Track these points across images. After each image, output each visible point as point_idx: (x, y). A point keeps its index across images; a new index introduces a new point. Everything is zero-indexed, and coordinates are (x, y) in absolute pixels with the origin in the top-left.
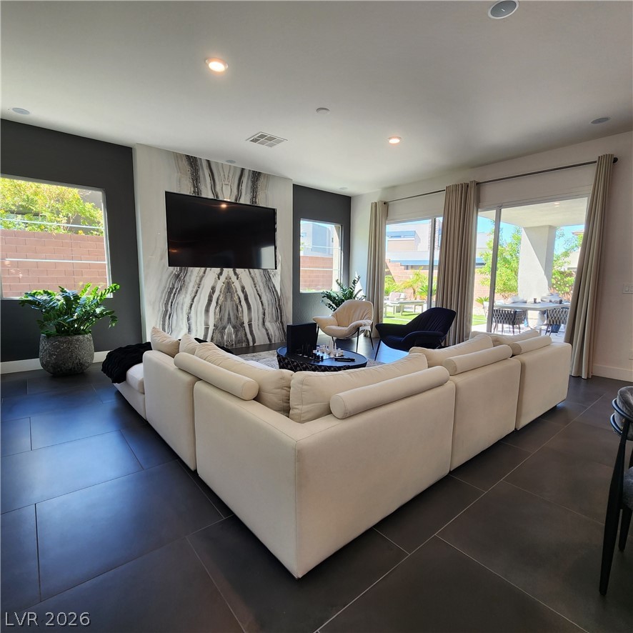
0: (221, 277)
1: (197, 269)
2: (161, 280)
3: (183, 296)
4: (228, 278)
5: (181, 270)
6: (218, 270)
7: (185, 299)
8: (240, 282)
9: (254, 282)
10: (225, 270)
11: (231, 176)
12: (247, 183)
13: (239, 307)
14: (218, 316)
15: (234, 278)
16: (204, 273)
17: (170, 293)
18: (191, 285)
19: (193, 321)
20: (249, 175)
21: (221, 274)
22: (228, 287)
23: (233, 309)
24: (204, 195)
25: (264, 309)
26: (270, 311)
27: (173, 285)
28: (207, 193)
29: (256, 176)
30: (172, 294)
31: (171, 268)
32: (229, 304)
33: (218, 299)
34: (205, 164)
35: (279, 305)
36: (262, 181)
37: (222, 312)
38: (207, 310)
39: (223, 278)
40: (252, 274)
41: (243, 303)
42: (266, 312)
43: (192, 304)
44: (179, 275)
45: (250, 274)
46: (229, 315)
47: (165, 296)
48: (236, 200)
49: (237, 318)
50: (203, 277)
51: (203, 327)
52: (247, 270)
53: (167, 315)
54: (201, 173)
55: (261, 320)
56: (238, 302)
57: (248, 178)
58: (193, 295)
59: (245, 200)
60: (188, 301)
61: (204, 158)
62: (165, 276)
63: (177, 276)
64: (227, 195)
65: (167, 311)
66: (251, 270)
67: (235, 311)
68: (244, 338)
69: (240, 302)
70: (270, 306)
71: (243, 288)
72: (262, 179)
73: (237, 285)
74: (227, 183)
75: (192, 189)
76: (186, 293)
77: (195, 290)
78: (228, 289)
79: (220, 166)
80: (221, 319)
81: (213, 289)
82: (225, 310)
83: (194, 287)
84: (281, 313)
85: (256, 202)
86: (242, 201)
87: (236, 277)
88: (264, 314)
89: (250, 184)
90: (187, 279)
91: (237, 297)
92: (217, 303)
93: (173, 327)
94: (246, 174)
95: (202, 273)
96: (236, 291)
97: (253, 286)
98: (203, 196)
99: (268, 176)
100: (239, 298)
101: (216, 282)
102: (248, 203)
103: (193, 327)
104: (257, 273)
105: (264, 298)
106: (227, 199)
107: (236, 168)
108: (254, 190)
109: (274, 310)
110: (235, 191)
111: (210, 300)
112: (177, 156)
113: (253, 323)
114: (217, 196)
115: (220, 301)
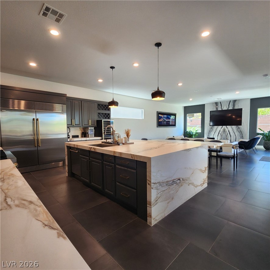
1: (216, 126)
2: (208, 129)
4: (224, 128)
6: (222, 126)
10: (224, 126)
11: (227, 103)
13: (227, 136)
15: (226, 128)
16: (218, 127)
18: (214, 130)
21: (222, 127)
22: (224, 131)
25: (236, 137)
26: (238, 137)
27: (210, 130)
28: (220, 109)
29: (235, 101)
30: (210, 132)
32: (224, 135)
34: (219, 103)
35: (242, 136)
36: (236, 103)
38: (218, 136)
39: (223, 128)
41: (229, 134)
46: (224, 137)
47: (208, 132)
48: (228, 109)
52: (230, 126)
54: (218, 105)
55: (235, 140)
56: (227, 134)
58: (215, 132)
59: (231, 108)
60: (213, 133)
63: (211, 128)
64: (225, 108)
66: (232, 126)
70: (238, 136)
71: (229, 131)
72: (237, 101)
73: (227, 130)
74: (225, 105)
75: (216, 109)
79: (224, 102)
80: (221, 138)
81: (220, 131)
85: (234, 108)
89: (232, 104)
90: (213, 128)
94: (231, 102)
96: (227, 132)
97: (232, 130)
98: (219, 110)
99: (239, 100)
101: (221, 129)
104: (234, 127)
105: (236, 134)
106: (225, 109)
107: (228, 101)
108: (234, 105)
109: (240, 138)
110: (228, 107)
111: (219, 133)
112: (213, 103)
113: (232, 140)
114: (222, 109)
115: (221, 134)
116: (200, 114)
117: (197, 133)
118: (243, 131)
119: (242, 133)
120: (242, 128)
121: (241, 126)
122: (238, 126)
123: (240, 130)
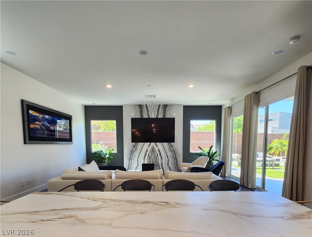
0: (150, 146)
1: (141, 143)
4: (153, 146)
5: (135, 144)
6: (149, 143)
7: (136, 153)
8: (158, 148)
10: (152, 143)
11: (155, 108)
12: (161, 110)
13: (157, 158)
14: (148, 161)
15: (155, 146)
16: (144, 144)
18: (139, 149)
19: (139, 162)
20: (162, 107)
21: (150, 145)
22: (153, 150)
23: (155, 159)
25: (168, 159)
26: (171, 160)
27: (133, 149)
28: (145, 116)
29: (165, 106)
30: (132, 152)
31: (132, 143)
32: (153, 156)
34: (145, 106)
35: (176, 158)
36: (168, 108)
37: (150, 159)
39: (151, 146)
40: (163, 145)
41: (159, 156)
42: (169, 161)
43: (139, 156)
45: (162, 144)
46: (153, 160)
47: (130, 152)
48: (157, 117)
49: (156, 161)
53: (130, 159)
54: (143, 110)
55: (167, 164)
56: (157, 155)
57: (162, 108)
58: (139, 152)
59: (161, 116)
60: (137, 155)
61: (144, 104)
62: (130, 146)
63: (134, 146)
64: (153, 116)
65: (130, 157)
66: (163, 143)
67: (156, 159)
69: (158, 156)
70: (171, 158)
71: (159, 150)
72: (168, 107)
73: (156, 149)
74: (153, 111)
75: (140, 116)
76: (137, 151)
77: (140, 151)
79: (151, 106)
80: (150, 162)
81: (147, 151)
84: (177, 161)
85: (165, 117)
86: (159, 117)
89: (163, 110)
90: (137, 147)
91: (156, 154)
93: (132, 163)
94: (161, 106)
95: (143, 145)
96: (156, 151)
97: (163, 149)
98: (144, 117)
99: (171, 105)
101: (148, 148)
102: (162, 117)
103: (139, 164)
104: (165, 144)
105: (168, 154)
106: (153, 117)
107: (156, 105)
108: (164, 112)
109: (173, 160)
110: (156, 114)
111: (146, 154)
112: (135, 106)
113: (163, 164)
114: (149, 117)
115: (149, 155)
116: (114, 122)
118: (176, 148)
119: (176, 152)
120: (176, 146)
121: (174, 143)
122: (170, 144)
123: (173, 149)
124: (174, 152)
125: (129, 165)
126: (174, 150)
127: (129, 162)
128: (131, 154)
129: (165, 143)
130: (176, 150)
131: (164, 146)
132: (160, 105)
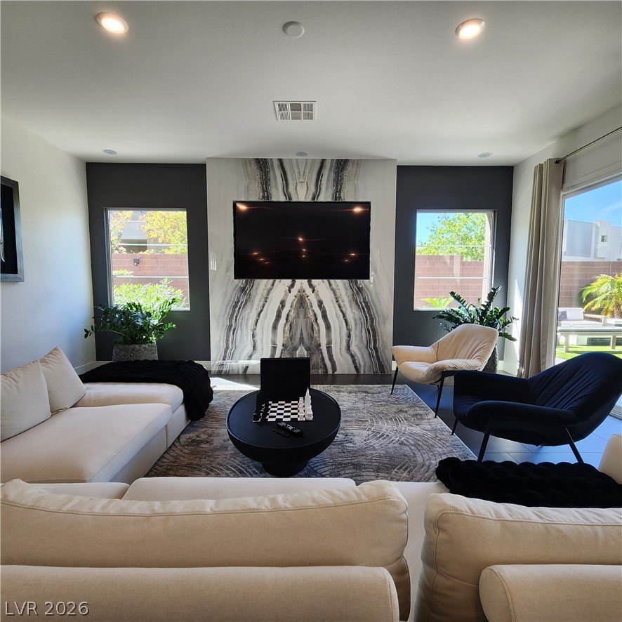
0: (292, 290)
1: (264, 281)
2: (226, 294)
3: (249, 310)
4: (302, 291)
5: (247, 283)
6: (289, 282)
7: (250, 314)
8: (317, 295)
9: (335, 295)
10: (298, 282)
11: (307, 171)
12: (329, 176)
13: (315, 326)
14: (287, 335)
15: (308, 291)
16: (273, 285)
17: (235, 307)
18: (258, 298)
19: (258, 338)
20: (331, 166)
21: (292, 286)
22: (302, 301)
23: (307, 329)
24: (274, 199)
25: (349, 330)
26: (358, 332)
27: (239, 299)
28: (278, 196)
29: (341, 165)
30: (237, 307)
31: (237, 281)
32: (301, 321)
33: (288, 315)
34: (276, 164)
35: (372, 326)
37: (293, 330)
38: (275, 327)
39: (295, 291)
40: (334, 286)
41: (320, 320)
42: (353, 333)
43: (257, 320)
44: (244, 288)
45: (330, 285)
46: (302, 334)
47: (229, 310)
48: (314, 198)
49: (312, 338)
50: (271, 289)
51: (270, 346)
52: (326, 281)
53: (231, 329)
54: (271, 175)
55: (344, 344)
56: (313, 319)
57: (330, 170)
58: (259, 310)
59: (326, 196)
60: (253, 316)
61: (275, 157)
62: (230, 289)
63: (243, 290)
64: (302, 194)
65: (231, 326)
66: (332, 281)
67: (310, 331)
68: (320, 364)
69: (316, 319)
70: (359, 327)
71: (320, 303)
72: (350, 169)
73: (312, 299)
74: (303, 180)
75: (261, 194)
76: (252, 307)
77: (261, 304)
78: (301, 304)
79: (294, 162)
80: (291, 338)
81: (283, 303)
82: (297, 328)
83: (260, 301)
84: (375, 336)
85: (340, 197)
86: (322, 199)
87: (311, 290)
88: (349, 336)
89: (332, 175)
90: (253, 292)
91: (312, 314)
92: (287, 319)
93: (237, 343)
94: (328, 165)
95: (269, 286)
96: (312, 306)
97: (334, 300)
99: (359, 162)
100: (315, 315)
101: (286, 295)
102: (330, 199)
103: (258, 345)
104: (340, 284)
105: (350, 316)
106: (302, 199)
107: (313, 160)
108: (338, 184)
109: (364, 333)
110: (312, 189)
111: (278, 316)
112: (246, 162)
113: (333, 346)
114: (290, 198)
115: (290, 319)
116: (181, 215)
117: (168, 316)
118: (376, 301)
119: (373, 311)
120: (372, 290)
121: (366, 281)
122: (356, 283)
123: (364, 299)
124: (366, 307)
125: (227, 348)
126: (366, 303)
127: (227, 341)
128: (232, 315)
129: (339, 281)
130: (372, 301)
131: (337, 291)
132: (323, 161)
